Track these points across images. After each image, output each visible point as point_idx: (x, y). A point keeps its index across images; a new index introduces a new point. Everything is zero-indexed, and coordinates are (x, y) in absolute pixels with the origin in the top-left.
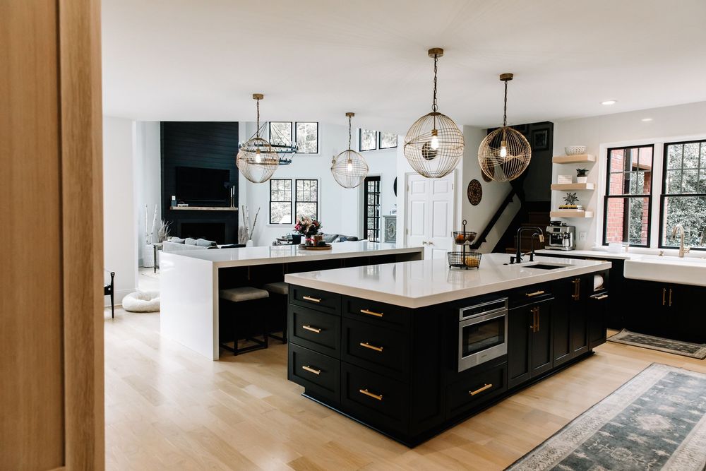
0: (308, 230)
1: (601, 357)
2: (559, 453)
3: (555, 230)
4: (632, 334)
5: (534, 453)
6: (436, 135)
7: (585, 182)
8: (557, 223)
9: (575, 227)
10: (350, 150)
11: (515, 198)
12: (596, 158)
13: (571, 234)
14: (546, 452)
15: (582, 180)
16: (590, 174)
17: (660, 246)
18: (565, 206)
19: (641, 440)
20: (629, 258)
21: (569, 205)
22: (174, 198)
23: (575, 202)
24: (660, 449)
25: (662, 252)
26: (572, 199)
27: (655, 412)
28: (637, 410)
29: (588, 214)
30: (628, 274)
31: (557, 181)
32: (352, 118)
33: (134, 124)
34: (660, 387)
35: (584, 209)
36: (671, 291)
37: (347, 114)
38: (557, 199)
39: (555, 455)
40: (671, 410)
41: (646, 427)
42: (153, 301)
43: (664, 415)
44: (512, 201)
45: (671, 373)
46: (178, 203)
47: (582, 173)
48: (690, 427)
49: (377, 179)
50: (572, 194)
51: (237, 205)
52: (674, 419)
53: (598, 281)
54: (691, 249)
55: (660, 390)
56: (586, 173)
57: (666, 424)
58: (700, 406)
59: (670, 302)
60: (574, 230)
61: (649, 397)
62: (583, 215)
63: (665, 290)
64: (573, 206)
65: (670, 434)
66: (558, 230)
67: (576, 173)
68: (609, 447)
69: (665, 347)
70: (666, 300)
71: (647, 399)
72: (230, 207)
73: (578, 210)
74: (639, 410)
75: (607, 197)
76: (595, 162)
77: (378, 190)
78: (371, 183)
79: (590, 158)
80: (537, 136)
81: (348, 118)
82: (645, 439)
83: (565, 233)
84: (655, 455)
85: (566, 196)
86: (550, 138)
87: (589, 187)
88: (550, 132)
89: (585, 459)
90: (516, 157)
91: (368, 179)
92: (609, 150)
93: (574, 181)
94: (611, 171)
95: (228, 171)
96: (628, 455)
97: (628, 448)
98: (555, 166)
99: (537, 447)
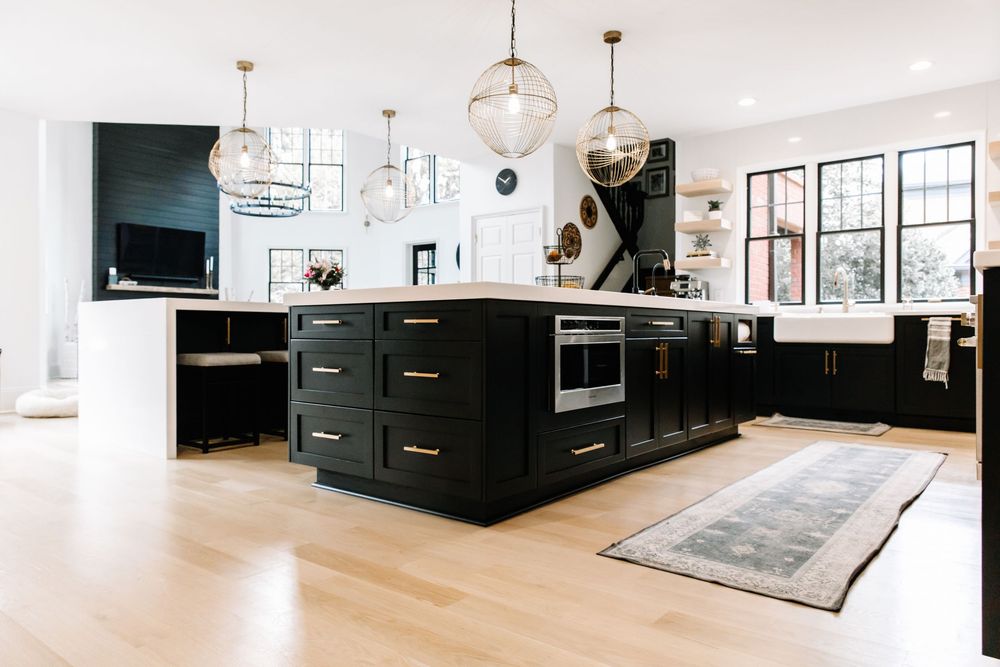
0: (324, 277)
1: (749, 439)
2: (703, 519)
3: (683, 286)
4: (788, 419)
5: (669, 521)
6: (515, 92)
7: (719, 217)
8: (684, 278)
9: (708, 283)
10: (389, 167)
11: (626, 254)
12: (732, 187)
13: (704, 292)
14: (685, 519)
15: (715, 215)
16: (725, 208)
17: (818, 302)
18: (694, 253)
19: (811, 502)
20: (779, 314)
21: (700, 252)
22: (113, 271)
23: (708, 247)
24: (839, 508)
25: (821, 309)
26: (702, 242)
27: (828, 479)
28: (803, 479)
29: (724, 262)
30: (779, 336)
31: (683, 219)
32: (392, 119)
33: (43, 125)
34: (830, 459)
35: (718, 256)
36: (835, 354)
37: (384, 112)
38: (683, 245)
39: (699, 521)
40: (849, 476)
41: (817, 491)
42: (69, 400)
43: (838, 480)
44: (623, 259)
45: (842, 448)
46: (119, 280)
47: (714, 206)
48: (873, 489)
49: (431, 247)
50: (704, 236)
51: (216, 286)
52: (852, 483)
53: (743, 332)
54: (857, 303)
55: (830, 461)
56: (720, 206)
57: (844, 488)
58: (883, 472)
59: (835, 370)
60: (707, 285)
61: (818, 467)
62: (719, 264)
63: (827, 354)
64: (704, 252)
65: (850, 495)
66: (686, 286)
67: (708, 206)
68: (771, 510)
69: (830, 428)
70: (830, 368)
71: (816, 469)
72: (205, 288)
73: (711, 257)
74: (807, 478)
75: (748, 240)
76: (731, 192)
77: (433, 262)
78: (423, 256)
79: (725, 185)
80: (653, 177)
81: (386, 119)
82: (817, 501)
83: (697, 290)
84: (833, 514)
85: (696, 239)
86: (671, 181)
87: (725, 224)
88: (671, 171)
89: (740, 523)
90: (629, 155)
91: (417, 249)
92: (749, 176)
93: (705, 217)
94: (752, 206)
95: (202, 235)
96: (797, 516)
97: (797, 510)
98: (679, 198)
99: (672, 516)
